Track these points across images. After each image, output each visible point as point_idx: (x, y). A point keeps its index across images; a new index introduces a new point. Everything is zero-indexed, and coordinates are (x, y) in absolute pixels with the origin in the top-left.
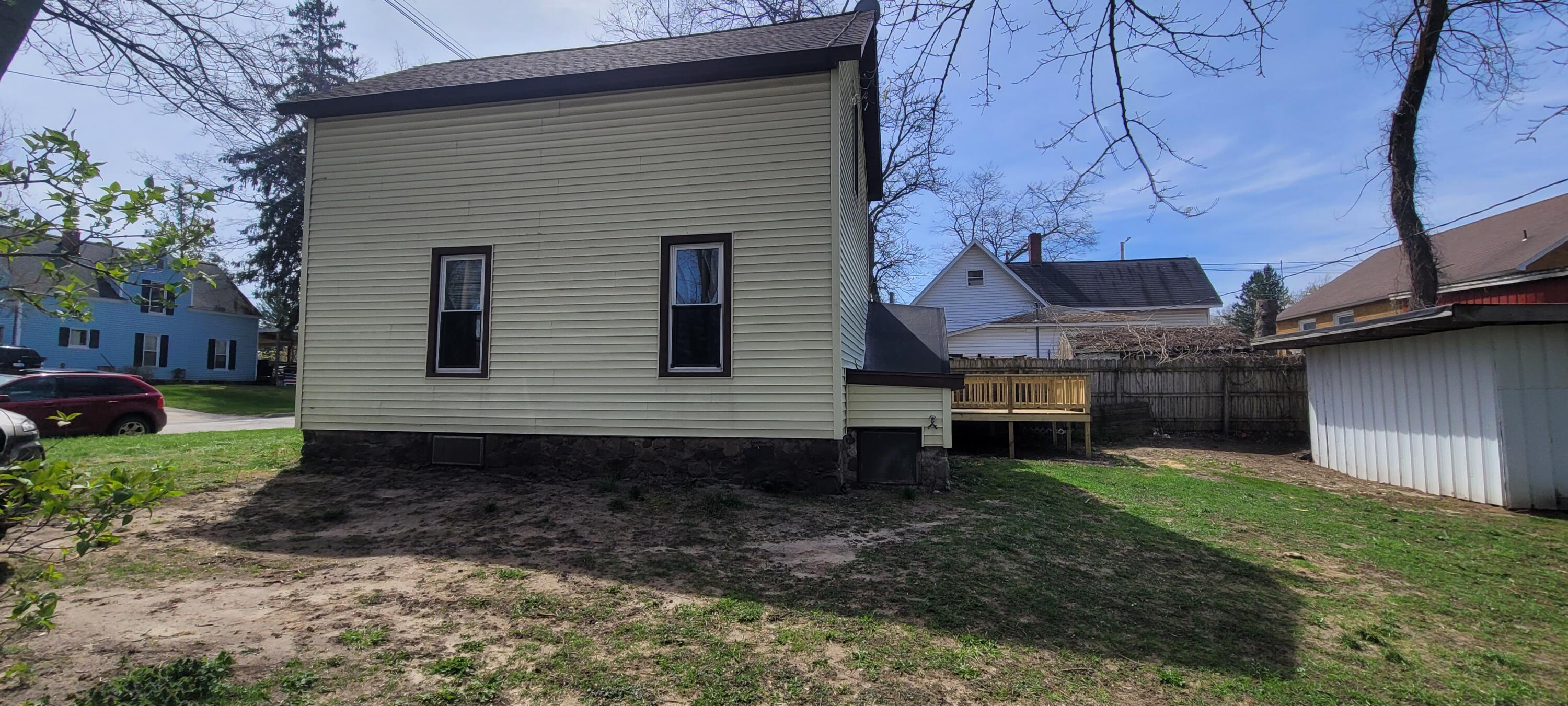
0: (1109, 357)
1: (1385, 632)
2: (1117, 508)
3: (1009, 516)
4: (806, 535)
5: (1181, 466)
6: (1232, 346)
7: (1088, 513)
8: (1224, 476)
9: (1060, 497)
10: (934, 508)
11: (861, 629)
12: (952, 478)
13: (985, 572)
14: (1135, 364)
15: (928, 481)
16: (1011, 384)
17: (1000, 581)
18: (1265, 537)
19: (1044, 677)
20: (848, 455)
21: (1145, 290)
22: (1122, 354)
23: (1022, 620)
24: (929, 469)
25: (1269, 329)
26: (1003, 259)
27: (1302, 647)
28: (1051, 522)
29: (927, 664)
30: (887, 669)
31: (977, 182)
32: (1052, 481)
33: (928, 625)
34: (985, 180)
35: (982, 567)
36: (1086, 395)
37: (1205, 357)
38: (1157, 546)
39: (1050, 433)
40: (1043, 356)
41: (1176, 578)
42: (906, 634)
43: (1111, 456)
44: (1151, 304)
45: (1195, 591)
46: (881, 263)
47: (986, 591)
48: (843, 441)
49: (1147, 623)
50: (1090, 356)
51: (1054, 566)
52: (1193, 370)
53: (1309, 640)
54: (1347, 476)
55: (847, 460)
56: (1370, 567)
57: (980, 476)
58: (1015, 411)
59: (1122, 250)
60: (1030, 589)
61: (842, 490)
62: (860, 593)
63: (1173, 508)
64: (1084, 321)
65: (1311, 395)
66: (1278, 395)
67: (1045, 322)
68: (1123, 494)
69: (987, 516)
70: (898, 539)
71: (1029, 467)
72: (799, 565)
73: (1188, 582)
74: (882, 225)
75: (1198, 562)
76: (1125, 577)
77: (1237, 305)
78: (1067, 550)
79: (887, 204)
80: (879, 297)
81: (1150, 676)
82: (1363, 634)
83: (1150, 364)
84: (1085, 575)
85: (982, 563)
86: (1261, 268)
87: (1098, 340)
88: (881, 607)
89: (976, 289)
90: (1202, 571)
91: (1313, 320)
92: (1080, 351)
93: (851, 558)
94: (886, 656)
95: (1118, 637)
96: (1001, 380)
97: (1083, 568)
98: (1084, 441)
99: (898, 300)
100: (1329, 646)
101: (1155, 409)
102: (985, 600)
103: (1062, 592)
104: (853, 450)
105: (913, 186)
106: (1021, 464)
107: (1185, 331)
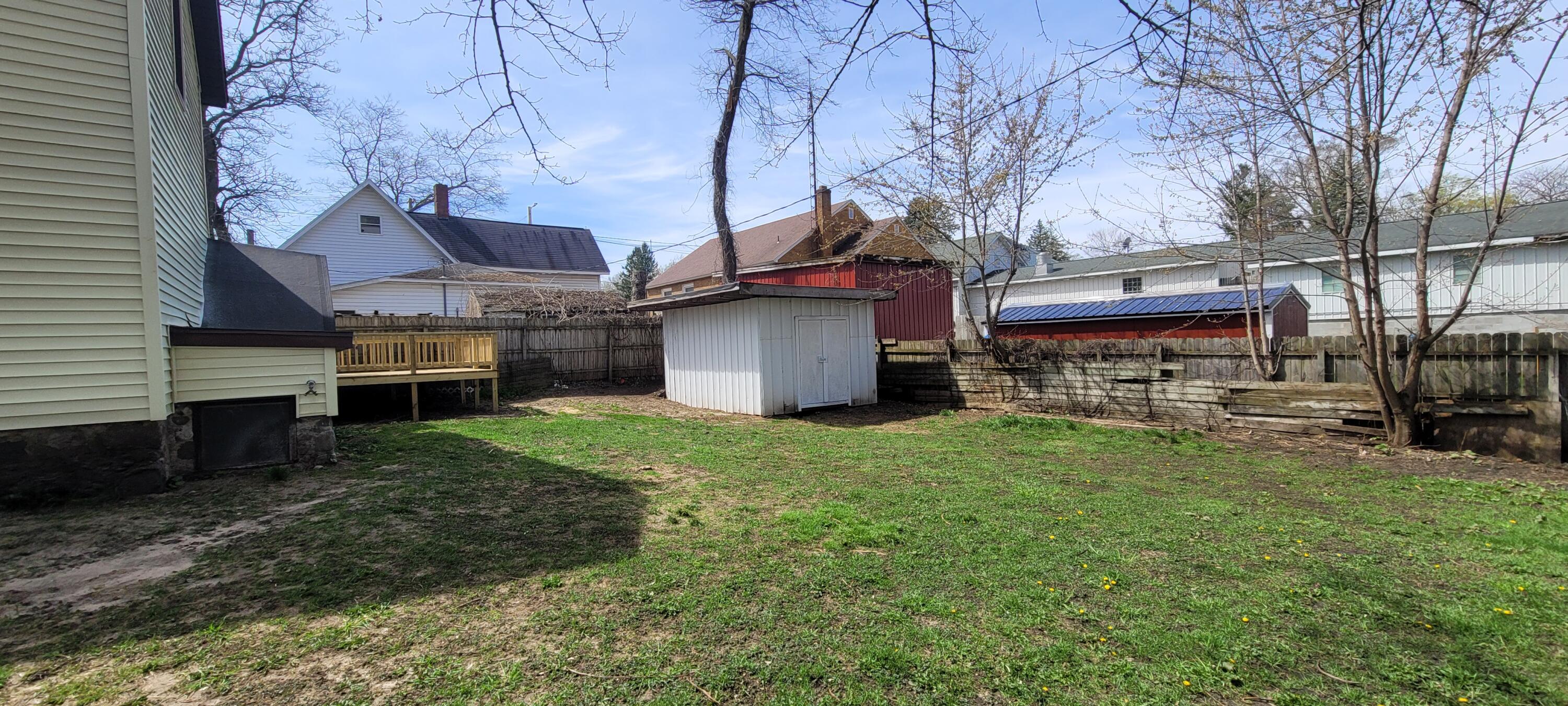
0: (516, 316)
1: (692, 508)
2: (517, 454)
3: (409, 478)
4: (101, 554)
5: (575, 411)
6: (614, 307)
7: (491, 462)
8: (607, 416)
9: (465, 452)
10: (315, 485)
11: (204, 643)
12: (339, 449)
13: (378, 539)
14: (539, 322)
15: (307, 457)
16: (413, 343)
17: (397, 543)
18: (629, 458)
19: (439, 619)
20: (178, 439)
21: (548, 254)
22: (527, 314)
23: (418, 575)
24: (307, 443)
25: (641, 294)
26: (406, 207)
27: (644, 532)
28: (454, 476)
29: (303, 650)
30: (245, 674)
31: (373, 114)
32: (457, 437)
33: (304, 611)
34: (383, 113)
35: (374, 535)
36: (493, 353)
37: (596, 316)
38: (549, 479)
39: (459, 393)
40: (451, 314)
41: (562, 503)
42: (273, 628)
43: (517, 409)
44: (553, 268)
45: (576, 510)
46: (229, 190)
47: (379, 557)
48: (167, 421)
49: (536, 545)
50: (498, 315)
51: (454, 516)
52: (587, 328)
53: (649, 526)
54: (686, 406)
55: (177, 446)
56: (690, 466)
57: (376, 442)
58: (418, 372)
59: (530, 214)
60: (429, 544)
61: (169, 485)
62: (202, 603)
63: (564, 446)
64: (493, 280)
65: (665, 347)
66: (645, 347)
67: (453, 279)
68: (524, 441)
69: (383, 483)
70: (262, 529)
71: (434, 428)
72: (90, 595)
73: (571, 504)
74: (230, 138)
75: (581, 486)
76: (520, 512)
77: (623, 274)
78: (469, 500)
79: (237, 114)
80: (228, 236)
81: (535, 586)
82: (680, 513)
83: (552, 323)
84: (485, 518)
85: (375, 531)
86: (640, 244)
87: (506, 299)
88: (237, 610)
89: (369, 237)
90: (583, 493)
91: (670, 289)
92: (488, 310)
93: (186, 565)
94: (243, 662)
95: (510, 563)
96: (403, 338)
97: (483, 513)
98: (491, 397)
99: (262, 240)
100: (659, 527)
101: (555, 363)
102: (377, 566)
103: (461, 538)
104: (187, 432)
105: (278, 98)
106: (425, 425)
107: (579, 294)
